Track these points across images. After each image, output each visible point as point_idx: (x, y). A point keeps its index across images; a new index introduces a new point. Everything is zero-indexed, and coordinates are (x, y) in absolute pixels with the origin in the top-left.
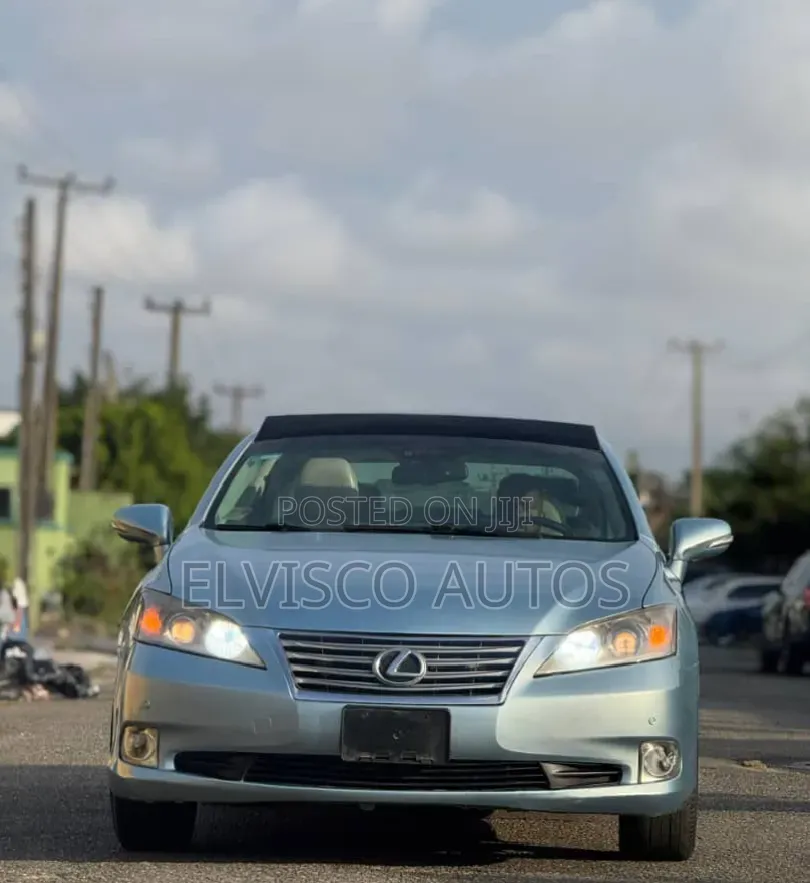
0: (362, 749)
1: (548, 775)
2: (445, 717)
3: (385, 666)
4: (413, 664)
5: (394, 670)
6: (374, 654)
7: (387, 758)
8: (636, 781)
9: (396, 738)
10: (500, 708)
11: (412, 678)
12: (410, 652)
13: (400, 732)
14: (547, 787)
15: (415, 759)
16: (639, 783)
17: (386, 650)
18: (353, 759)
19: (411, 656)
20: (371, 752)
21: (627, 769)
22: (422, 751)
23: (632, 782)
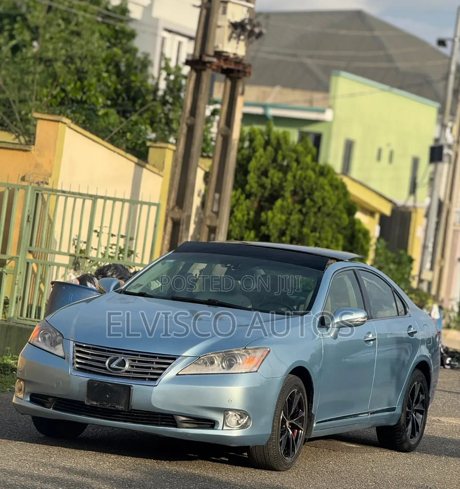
0: (94, 400)
1: (177, 421)
2: (128, 389)
3: (111, 362)
4: (123, 364)
5: (114, 365)
6: (107, 357)
7: (104, 405)
8: (221, 429)
9: (108, 396)
10: (155, 387)
11: (121, 370)
12: (123, 358)
13: (110, 394)
14: (176, 426)
15: (115, 407)
16: (222, 429)
17: (113, 356)
18: (89, 404)
19: (123, 360)
20: (97, 402)
21: (218, 422)
22: (118, 404)
23: (219, 429)
